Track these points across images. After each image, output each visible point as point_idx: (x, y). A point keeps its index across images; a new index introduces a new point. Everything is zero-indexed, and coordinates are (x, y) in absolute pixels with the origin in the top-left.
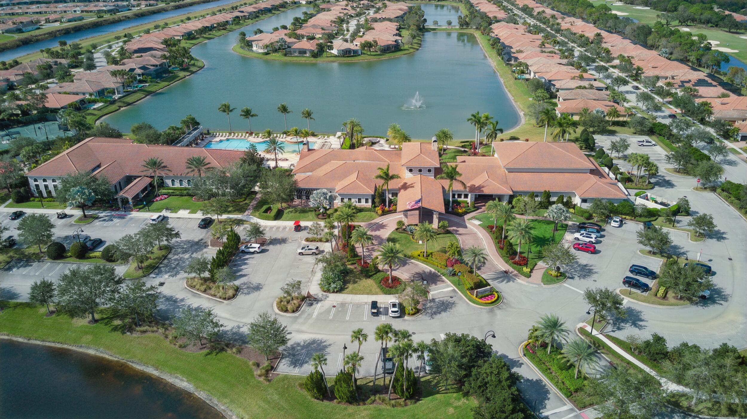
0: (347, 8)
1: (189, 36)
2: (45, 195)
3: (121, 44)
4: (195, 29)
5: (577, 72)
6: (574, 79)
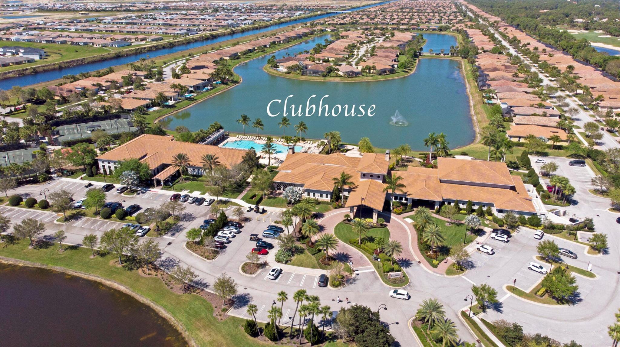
0: (362, 36)
1: (235, 57)
2: (108, 172)
3: (184, 61)
4: (240, 51)
5: (538, 100)
6: (532, 106)
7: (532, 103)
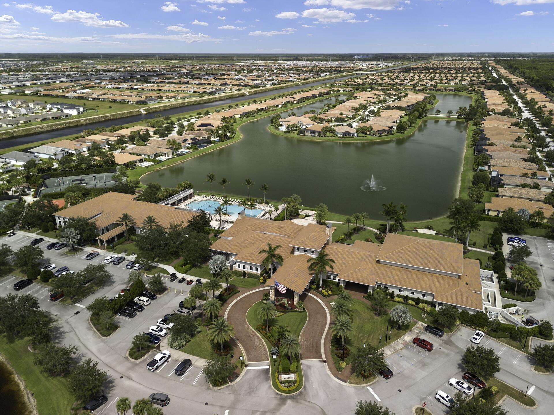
0: (374, 97)
5: (533, 169)
6: (525, 175)
7: (525, 171)
